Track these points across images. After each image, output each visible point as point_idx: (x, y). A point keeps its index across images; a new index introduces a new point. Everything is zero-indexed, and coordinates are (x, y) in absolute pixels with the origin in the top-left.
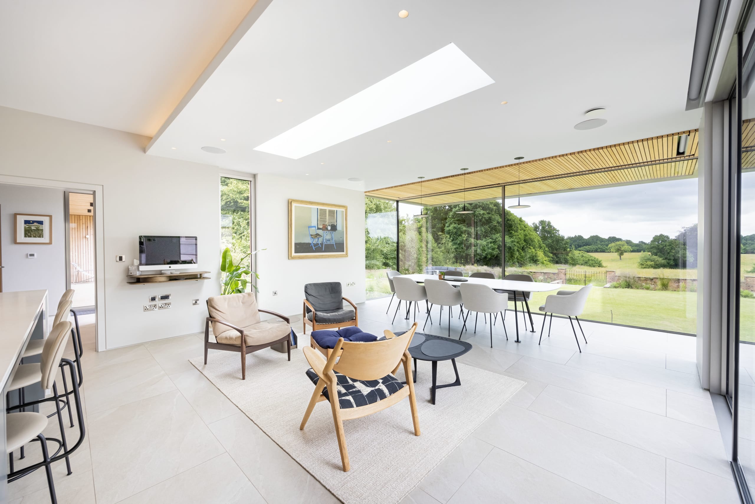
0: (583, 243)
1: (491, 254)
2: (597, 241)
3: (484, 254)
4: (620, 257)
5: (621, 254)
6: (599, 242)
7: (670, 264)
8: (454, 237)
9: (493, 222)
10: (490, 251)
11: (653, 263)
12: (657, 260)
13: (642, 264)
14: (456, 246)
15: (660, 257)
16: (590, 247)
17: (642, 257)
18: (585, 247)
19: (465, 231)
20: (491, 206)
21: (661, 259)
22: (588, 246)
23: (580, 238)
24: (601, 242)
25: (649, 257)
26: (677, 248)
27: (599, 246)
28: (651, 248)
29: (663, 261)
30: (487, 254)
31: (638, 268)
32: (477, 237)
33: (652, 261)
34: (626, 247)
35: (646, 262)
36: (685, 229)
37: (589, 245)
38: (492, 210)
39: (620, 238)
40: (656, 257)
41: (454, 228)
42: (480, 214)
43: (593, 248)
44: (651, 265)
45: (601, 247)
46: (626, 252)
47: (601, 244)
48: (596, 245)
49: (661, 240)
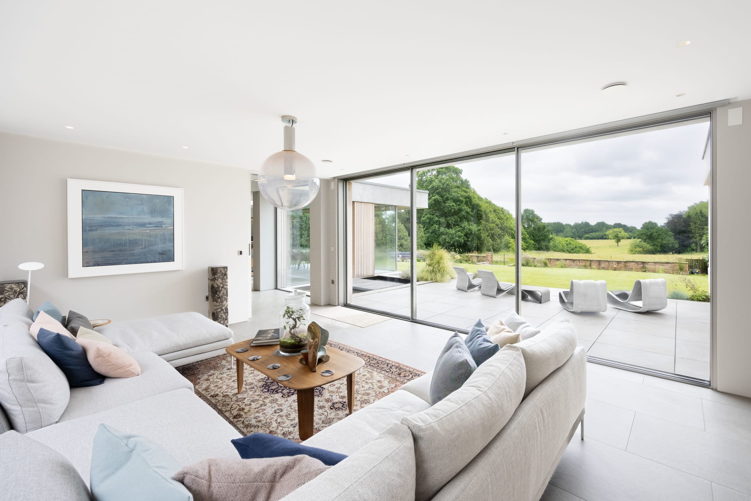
0: (589, 229)
1: (457, 241)
2: (603, 227)
3: (452, 242)
5: (618, 241)
7: (657, 250)
8: (428, 226)
9: (462, 212)
10: (457, 238)
11: (641, 249)
12: (645, 247)
13: (632, 251)
14: (429, 235)
15: (649, 243)
16: (596, 233)
17: (633, 244)
18: (591, 234)
19: (437, 221)
20: (461, 198)
21: (649, 245)
22: (594, 233)
23: (587, 224)
25: (638, 243)
26: (663, 234)
27: (605, 233)
28: (641, 235)
29: (651, 247)
30: (454, 242)
31: (628, 254)
32: (448, 226)
33: (640, 248)
34: (623, 234)
35: (636, 248)
37: (595, 232)
38: (462, 202)
40: (644, 243)
41: (428, 218)
42: (450, 206)
43: (599, 235)
44: (639, 251)
46: (623, 238)
47: (605, 230)
48: (601, 232)
49: (649, 227)
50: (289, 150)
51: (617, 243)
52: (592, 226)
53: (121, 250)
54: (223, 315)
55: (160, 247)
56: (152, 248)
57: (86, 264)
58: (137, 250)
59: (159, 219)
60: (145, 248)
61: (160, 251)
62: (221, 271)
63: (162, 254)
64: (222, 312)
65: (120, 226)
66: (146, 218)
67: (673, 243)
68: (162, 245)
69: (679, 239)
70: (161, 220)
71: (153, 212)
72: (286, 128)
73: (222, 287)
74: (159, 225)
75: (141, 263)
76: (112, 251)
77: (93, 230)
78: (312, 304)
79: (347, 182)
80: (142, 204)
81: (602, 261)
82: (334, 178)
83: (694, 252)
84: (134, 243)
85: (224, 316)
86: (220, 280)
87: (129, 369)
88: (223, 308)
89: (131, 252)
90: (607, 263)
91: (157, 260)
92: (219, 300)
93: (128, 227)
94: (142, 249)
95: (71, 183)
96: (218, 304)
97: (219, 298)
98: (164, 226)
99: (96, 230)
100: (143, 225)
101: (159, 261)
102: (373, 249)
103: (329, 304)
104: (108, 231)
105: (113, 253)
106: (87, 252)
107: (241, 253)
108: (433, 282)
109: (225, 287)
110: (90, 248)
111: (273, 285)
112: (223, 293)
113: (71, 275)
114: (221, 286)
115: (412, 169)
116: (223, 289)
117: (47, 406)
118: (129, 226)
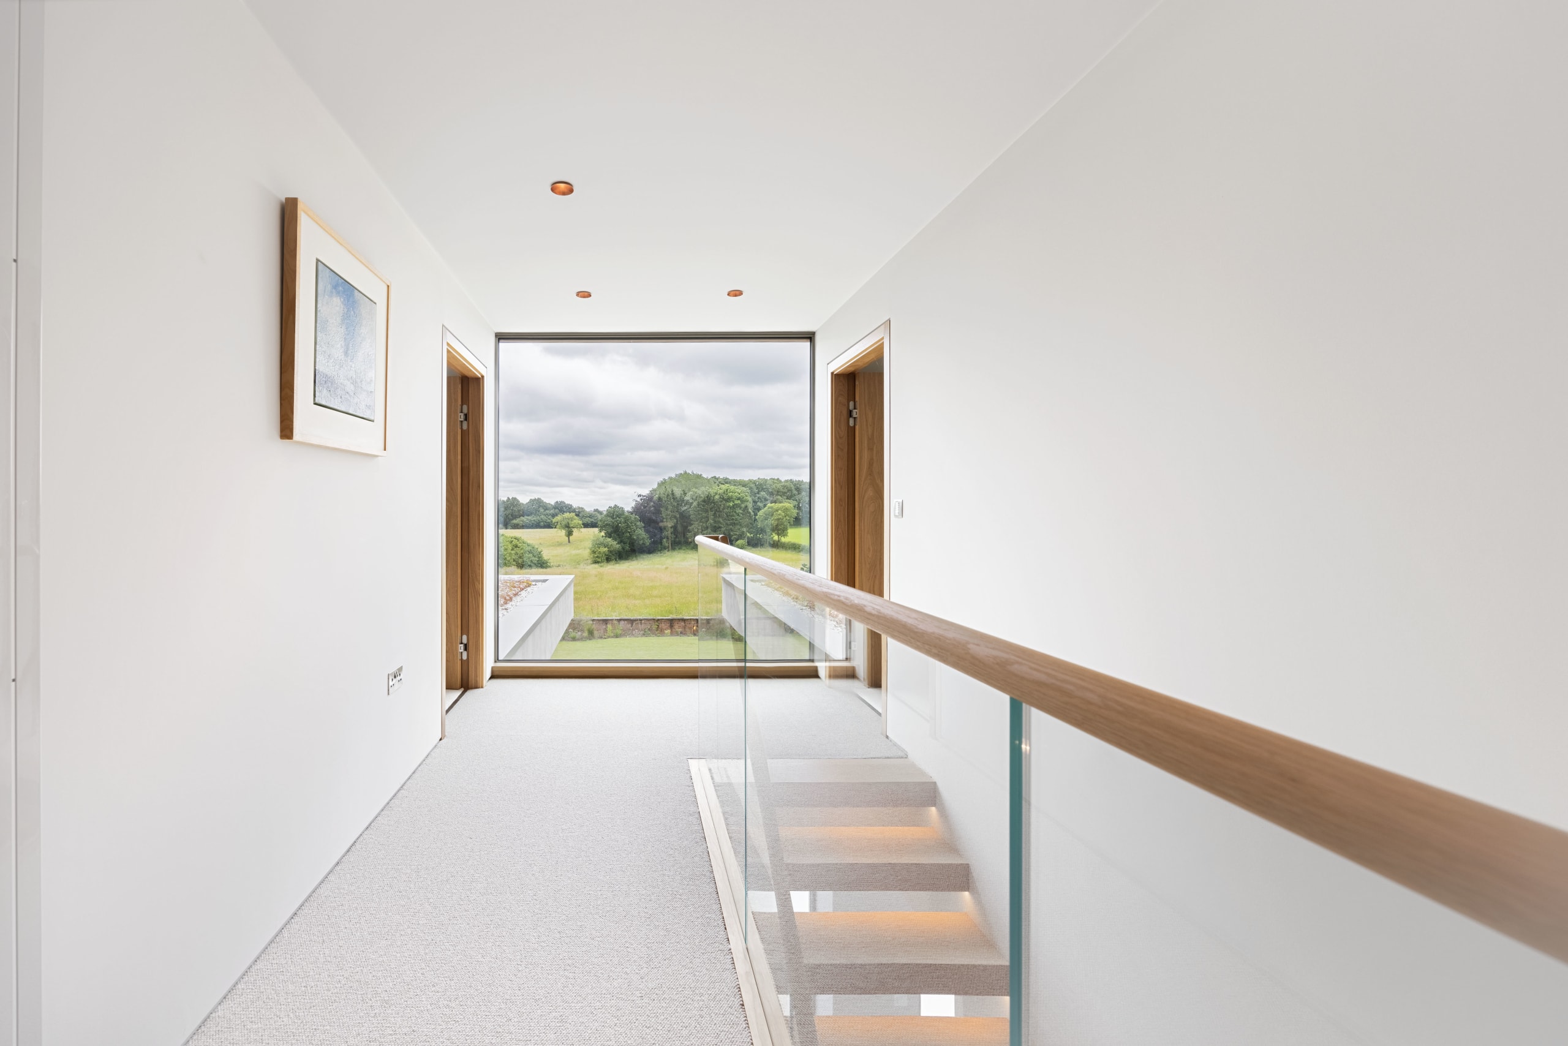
2: (539, 508)
4: (569, 538)
5: (570, 533)
6: (542, 510)
11: (606, 549)
12: (611, 547)
15: (615, 539)
16: (529, 518)
17: (594, 541)
21: (615, 543)
22: (526, 517)
23: (515, 502)
24: (545, 510)
25: (602, 539)
26: (631, 525)
27: (542, 516)
28: (606, 524)
29: (618, 546)
33: (605, 547)
34: (577, 521)
35: (599, 549)
36: (642, 497)
37: (528, 516)
39: (571, 504)
40: (610, 539)
43: (534, 520)
45: (545, 518)
46: (576, 528)
47: (545, 513)
48: (538, 515)
49: (615, 513)
51: (567, 538)
52: (523, 504)
67: (643, 539)
69: (650, 531)
81: (676, 620)
83: (666, 551)
90: (683, 624)
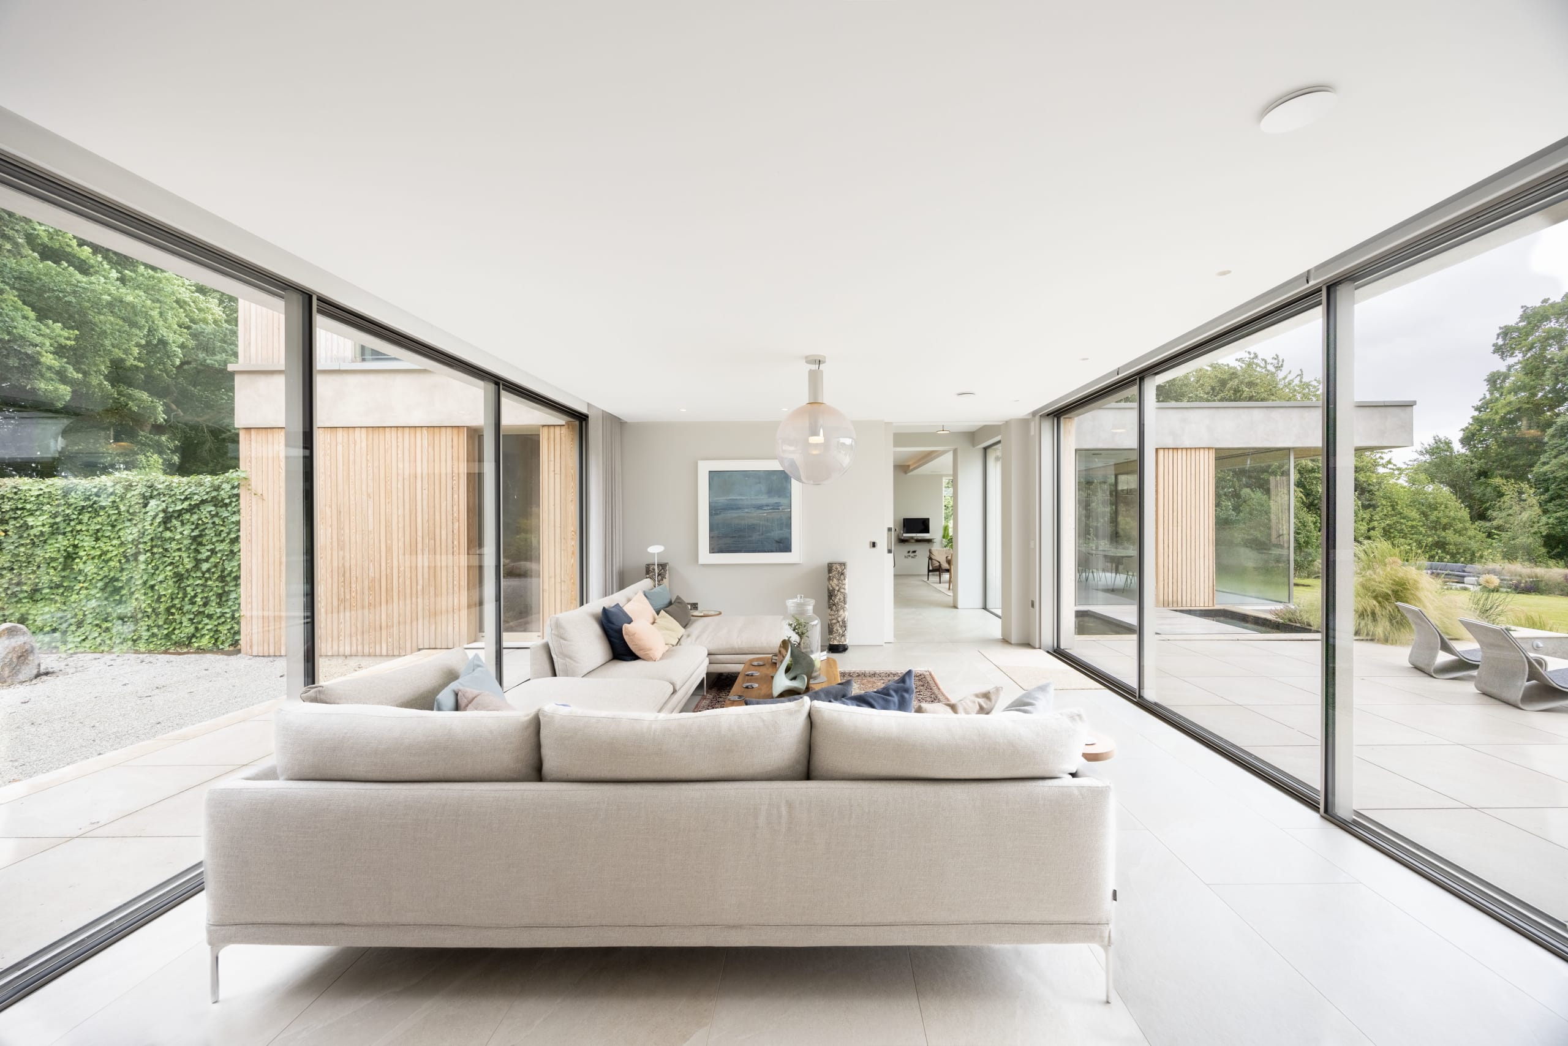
50: (814, 403)
53: (740, 537)
54: (839, 628)
55: (776, 534)
56: (769, 534)
57: (713, 550)
58: (755, 537)
59: (775, 500)
60: (762, 534)
61: (777, 539)
62: (837, 568)
63: (779, 542)
64: (838, 624)
65: (740, 508)
66: (764, 500)
68: (779, 532)
70: (777, 501)
71: (770, 492)
72: (811, 372)
73: (838, 591)
74: (776, 507)
75: (759, 552)
76: (733, 537)
77: (717, 514)
78: (1003, 639)
79: (1062, 418)
80: (760, 483)
82: (1034, 414)
84: (752, 528)
85: (841, 631)
86: (835, 581)
87: (648, 652)
88: (840, 619)
89: (750, 539)
91: (775, 549)
92: (834, 608)
93: (746, 510)
94: (759, 535)
95: (701, 464)
96: (832, 613)
97: (834, 605)
98: (780, 508)
99: (720, 514)
100: (760, 507)
101: (776, 551)
102: (1211, 550)
103: (1028, 645)
104: (731, 515)
105: (734, 539)
106: (713, 537)
107: (874, 545)
108: (1362, 640)
109: (842, 590)
110: (716, 533)
111: (979, 603)
112: (840, 599)
113: (701, 561)
114: (837, 588)
115: (1142, 379)
116: (839, 593)
117: (572, 662)
118: (747, 508)
